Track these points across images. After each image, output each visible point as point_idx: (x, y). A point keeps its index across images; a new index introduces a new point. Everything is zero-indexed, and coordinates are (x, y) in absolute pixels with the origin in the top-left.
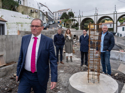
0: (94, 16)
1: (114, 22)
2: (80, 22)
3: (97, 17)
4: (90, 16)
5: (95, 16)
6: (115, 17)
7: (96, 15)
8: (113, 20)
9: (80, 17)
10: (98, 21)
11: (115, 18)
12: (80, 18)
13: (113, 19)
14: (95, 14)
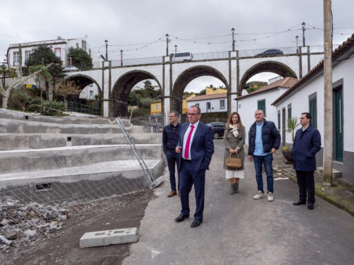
0: (159, 64)
1: (228, 88)
2: (106, 86)
3: (171, 71)
4: (146, 65)
5: (164, 64)
6: (232, 69)
7: (167, 63)
8: (228, 81)
9: (109, 68)
10: (173, 83)
11: (234, 75)
12: (107, 72)
13: (227, 78)
14: (164, 57)
